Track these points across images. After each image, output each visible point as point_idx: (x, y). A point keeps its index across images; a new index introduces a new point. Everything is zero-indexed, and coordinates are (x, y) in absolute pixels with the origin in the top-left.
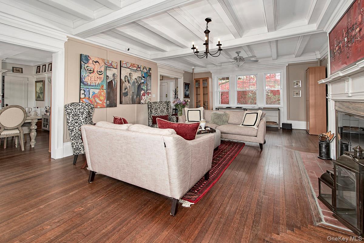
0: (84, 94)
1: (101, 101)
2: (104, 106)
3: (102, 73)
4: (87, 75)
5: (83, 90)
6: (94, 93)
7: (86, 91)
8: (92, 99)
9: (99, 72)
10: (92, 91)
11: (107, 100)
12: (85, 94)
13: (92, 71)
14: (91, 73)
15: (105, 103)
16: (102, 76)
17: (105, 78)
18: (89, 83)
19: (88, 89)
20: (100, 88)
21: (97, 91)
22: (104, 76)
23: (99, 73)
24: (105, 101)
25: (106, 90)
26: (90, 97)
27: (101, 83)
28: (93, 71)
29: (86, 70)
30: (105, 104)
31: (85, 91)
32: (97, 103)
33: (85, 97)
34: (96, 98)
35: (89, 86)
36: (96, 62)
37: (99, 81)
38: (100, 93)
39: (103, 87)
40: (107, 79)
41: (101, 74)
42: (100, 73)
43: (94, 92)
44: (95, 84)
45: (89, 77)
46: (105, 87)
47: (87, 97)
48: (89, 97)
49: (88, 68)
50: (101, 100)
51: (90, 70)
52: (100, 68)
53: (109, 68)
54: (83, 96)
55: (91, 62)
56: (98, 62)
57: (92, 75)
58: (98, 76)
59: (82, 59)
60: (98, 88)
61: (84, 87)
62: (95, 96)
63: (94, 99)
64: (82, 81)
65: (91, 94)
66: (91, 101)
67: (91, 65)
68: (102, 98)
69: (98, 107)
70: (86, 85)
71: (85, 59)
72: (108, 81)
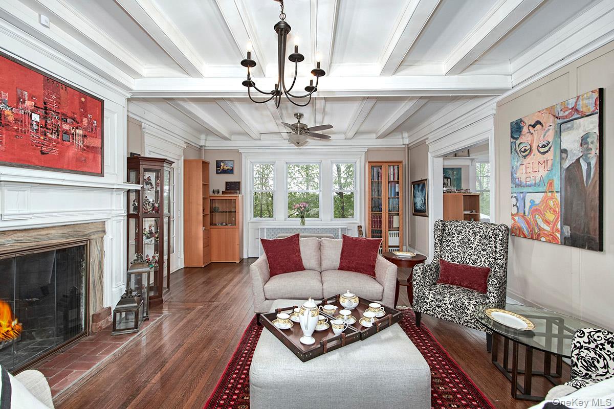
0: (516, 205)
1: (549, 224)
2: (554, 238)
3: (550, 148)
4: (519, 163)
5: (515, 197)
6: (532, 202)
7: (519, 198)
8: (529, 217)
9: (542, 147)
10: (529, 197)
11: (565, 222)
12: (518, 205)
13: (529, 151)
14: (527, 156)
15: (557, 230)
16: (549, 156)
17: (558, 159)
18: (524, 181)
19: (522, 194)
20: (544, 189)
21: (538, 198)
22: (555, 153)
23: (542, 150)
24: (559, 226)
25: (559, 194)
26: (527, 214)
27: (548, 176)
28: (531, 150)
29: (518, 153)
30: (559, 235)
31: (517, 200)
32: (540, 229)
33: (518, 212)
34: (537, 216)
35: (524, 187)
36: (534, 126)
37: (542, 172)
38: (545, 201)
39: (551, 184)
40: (561, 159)
41: (547, 152)
42: (545, 148)
43: (534, 202)
44: (534, 182)
45: (524, 167)
46: (557, 185)
47: (521, 213)
48: (524, 213)
49: (521, 146)
50: (547, 222)
51: (526, 150)
52: (544, 136)
53: (569, 125)
54: (514, 211)
55: (525, 130)
56: (538, 123)
57: (528, 159)
58: (541, 158)
59: (512, 133)
60: (541, 189)
61: (516, 190)
62: (535, 211)
63: (534, 217)
64: (513, 179)
65: (528, 205)
66: (528, 223)
67: (525, 139)
68: (551, 217)
69: (543, 239)
70: (519, 185)
71: (517, 129)
72: (566, 164)
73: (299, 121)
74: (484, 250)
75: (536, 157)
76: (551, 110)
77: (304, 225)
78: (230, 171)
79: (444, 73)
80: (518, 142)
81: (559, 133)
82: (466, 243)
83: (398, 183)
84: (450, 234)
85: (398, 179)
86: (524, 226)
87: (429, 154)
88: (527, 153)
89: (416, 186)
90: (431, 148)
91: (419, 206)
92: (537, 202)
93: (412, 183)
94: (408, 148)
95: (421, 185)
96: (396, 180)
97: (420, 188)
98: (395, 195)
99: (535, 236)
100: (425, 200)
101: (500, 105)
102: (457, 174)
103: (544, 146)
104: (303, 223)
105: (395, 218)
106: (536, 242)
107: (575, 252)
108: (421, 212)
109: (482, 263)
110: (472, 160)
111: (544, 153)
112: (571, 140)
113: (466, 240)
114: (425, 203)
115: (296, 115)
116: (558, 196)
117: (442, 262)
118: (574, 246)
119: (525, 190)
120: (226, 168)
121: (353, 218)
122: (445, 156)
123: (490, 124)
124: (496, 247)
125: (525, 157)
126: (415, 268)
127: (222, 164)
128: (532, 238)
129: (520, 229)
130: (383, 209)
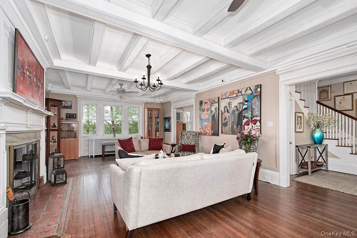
2: (210, 134)
5: (201, 123)
6: (205, 124)
10: (204, 123)
11: (212, 130)
15: (210, 132)
21: (206, 123)
22: (210, 111)
23: (207, 110)
27: (208, 117)
29: (201, 110)
32: (207, 132)
38: (208, 124)
39: (209, 119)
40: (211, 113)
44: (205, 119)
45: (203, 114)
47: (202, 128)
49: (202, 108)
50: (208, 130)
51: (203, 110)
52: (208, 106)
53: (213, 104)
54: (200, 127)
55: (203, 104)
56: (206, 102)
57: (204, 112)
58: (207, 112)
59: (200, 104)
60: (207, 121)
61: (201, 121)
62: (206, 127)
63: (205, 129)
64: (200, 118)
65: (204, 125)
66: (204, 131)
67: (203, 106)
68: (209, 128)
69: (207, 135)
70: (202, 120)
71: (201, 103)
72: (212, 115)
73: (121, 87)
74: (193, 139)
75: (206, 112)
76: (209, 99)
77: (115, 137)
78: (70, 107)
79: (184, 83)
80: (201, 107)
81: (211, 106)
82: (188, 138)
83: (158, 118)
84: (184, 135)
85: (159, 116)
86: (203, 131)
87: (172, 107)
88: (204, 110)
89: (166, 119)
90: (173, 105)
91: (167, 127)
92: (206, 125)
93: (164, 118)
94: (162, 103)
95: (168, 119)
96: (158, 116)
97: (168, 120)
98: (157, 123)
99: (205, 134)
100: (170, 125)
101: (197, 95)
102: (179, 115)
103: (208, 109)
104: (115, 136)
105: (158, 133)
106: (206, 136)
107: (214, 137)
108: (168, 130)
109: (193, 144)
110: (183, 110)
111: (208, 111)
112: (213, 109)
113: (188, 137)
114: (170, 126)
115: (120, 84)
116: (210, 123)
117: (182, 144)
118: (214, 135)
119: (203, 121)
120: (67, 105)
121: (138, 133)
122: (177, 109)
123: (194, 100)
124: (196, 138)
125: (203, 112)
126: (176, 146)
127: (64, 103)
128: (205, 135)
129: (202, 133)
130: (153, 129)
